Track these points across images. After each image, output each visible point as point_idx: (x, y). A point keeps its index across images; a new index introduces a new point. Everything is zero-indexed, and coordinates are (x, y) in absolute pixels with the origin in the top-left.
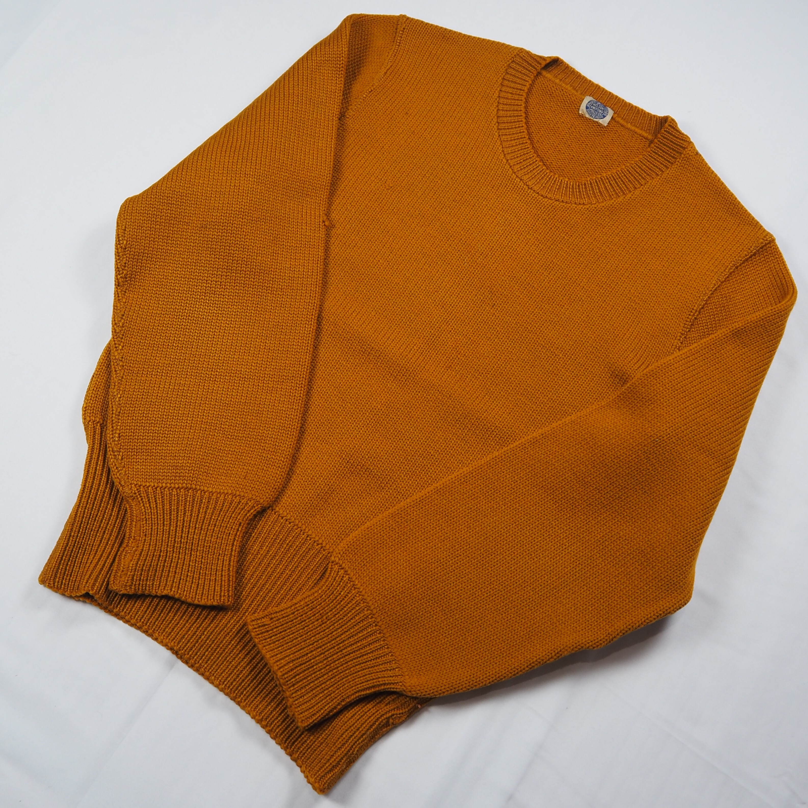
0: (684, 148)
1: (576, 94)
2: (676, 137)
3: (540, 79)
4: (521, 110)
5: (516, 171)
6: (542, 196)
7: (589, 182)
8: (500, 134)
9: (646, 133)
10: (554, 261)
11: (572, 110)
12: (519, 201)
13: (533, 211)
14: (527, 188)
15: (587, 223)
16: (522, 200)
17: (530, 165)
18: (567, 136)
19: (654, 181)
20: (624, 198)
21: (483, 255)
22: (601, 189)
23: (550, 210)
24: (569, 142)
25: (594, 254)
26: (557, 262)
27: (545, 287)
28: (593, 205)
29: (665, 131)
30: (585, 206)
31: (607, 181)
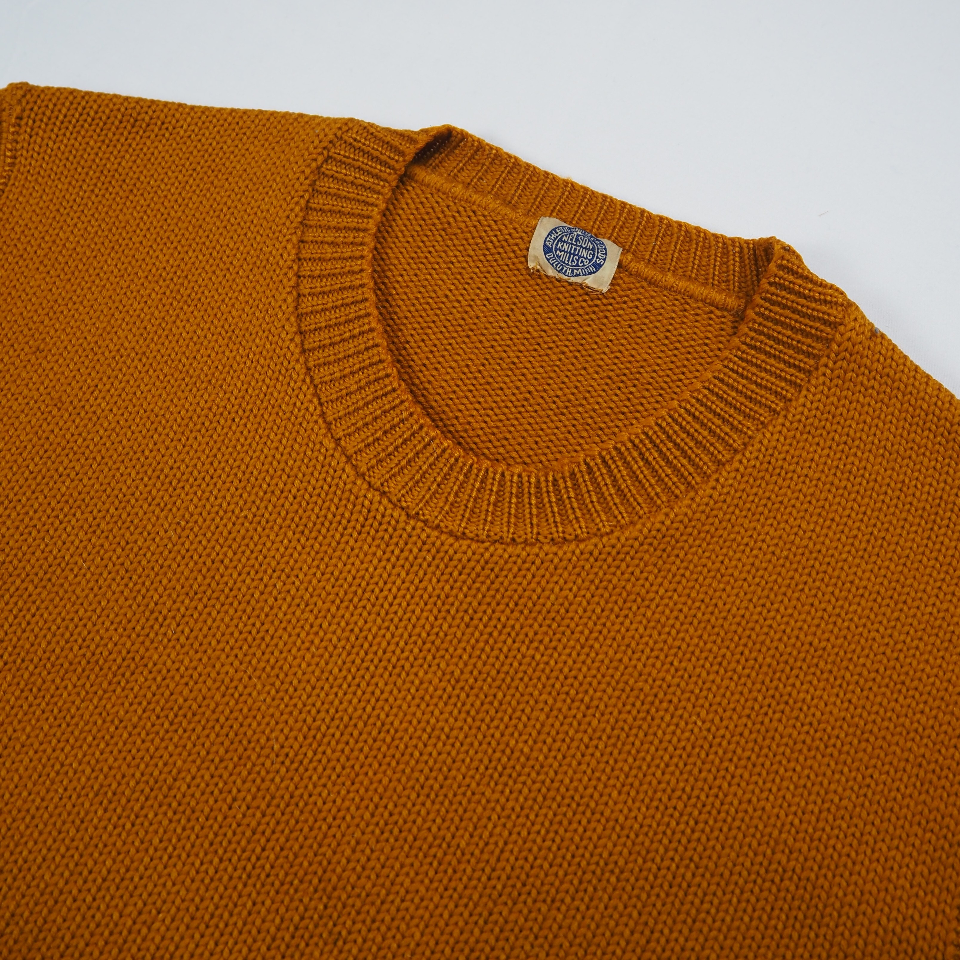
0: (834, 325)
1: (512, 215)
2: (805, 297)
3: (412, 192)
5: (364, 469)
6: (451, 533)
7: (584, 468)
8: (311, 364)
9: (721, 291)
10: (512, 743)
11: (509, 262)
12: (384, 563)
13: (430, 588)
14: (403, 518)
15: (596, 599)
16: (393, 559)
17: (404, 442)
18: (505, 336)
19: (768, 435)
20: (693, 499)
21: (287, 763)
22: (621, 481)
23: (478, 575)
24: (511, 354)
25: (632, 700)
26: (521, 745)
27: (496, 844)
28: (605, 540)
29: (770, 284)
30: (582, 546)
31: (635, 454)
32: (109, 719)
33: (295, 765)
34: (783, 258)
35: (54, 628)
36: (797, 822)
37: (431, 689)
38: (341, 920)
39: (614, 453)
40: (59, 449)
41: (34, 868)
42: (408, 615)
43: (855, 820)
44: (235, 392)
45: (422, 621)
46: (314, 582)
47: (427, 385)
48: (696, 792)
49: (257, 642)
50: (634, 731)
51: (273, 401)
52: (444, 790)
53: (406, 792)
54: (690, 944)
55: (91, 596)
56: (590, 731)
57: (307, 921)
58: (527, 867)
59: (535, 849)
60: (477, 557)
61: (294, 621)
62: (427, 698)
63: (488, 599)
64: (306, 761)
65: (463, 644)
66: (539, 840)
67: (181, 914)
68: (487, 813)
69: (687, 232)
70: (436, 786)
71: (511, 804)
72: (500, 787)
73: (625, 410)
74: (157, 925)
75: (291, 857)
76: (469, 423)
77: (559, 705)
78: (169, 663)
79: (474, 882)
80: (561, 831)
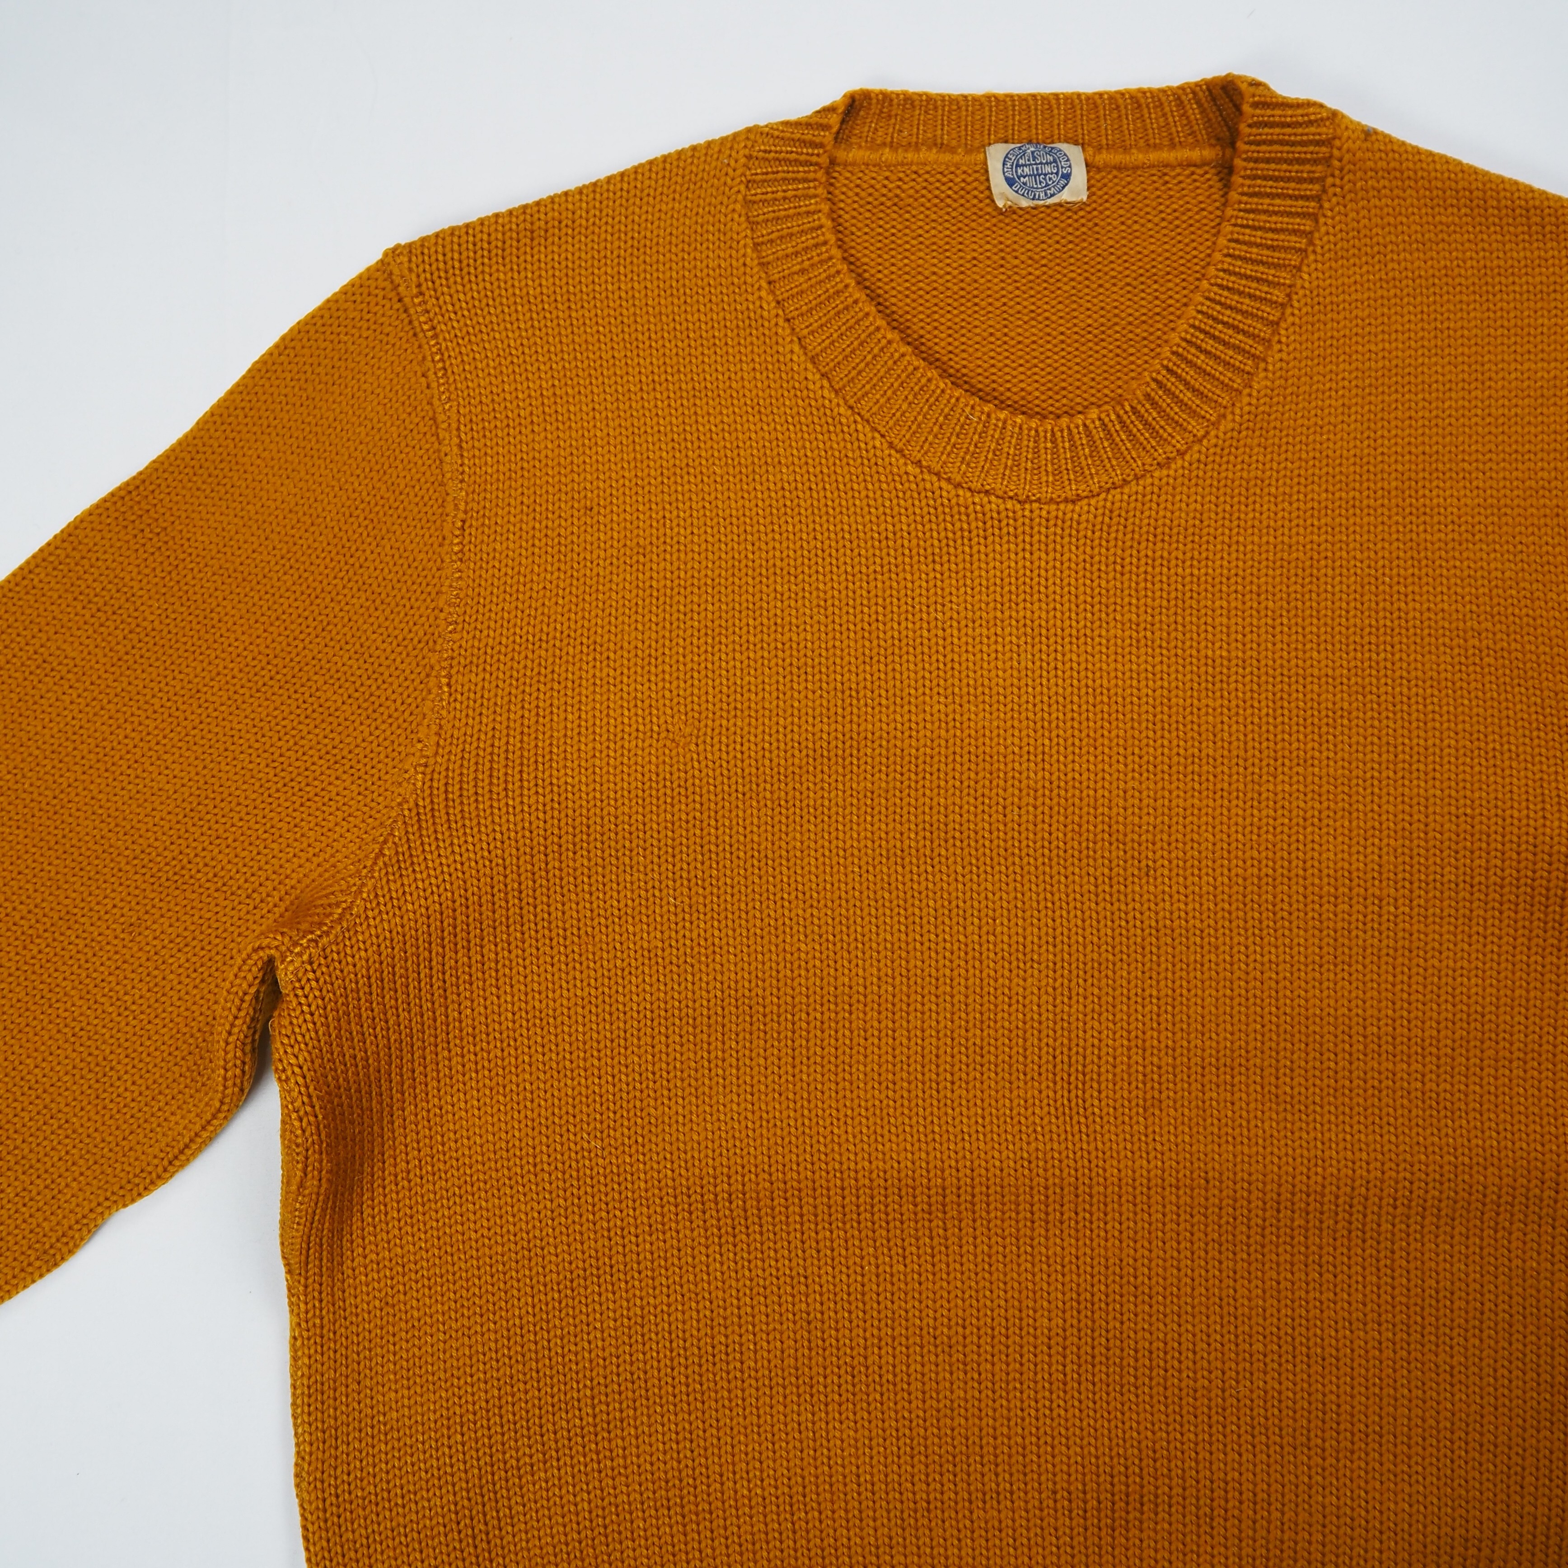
0: (1327, 142)
1: (957, 158)
2: (1289, 125)
3: (842, 177)
4: (856, 302)
6: (1066, 500)
7: (1154, 385)
8: (851, 402)
9: (1193, 147)
10: (1210, 653)
11: (974, 210)
12: (1021, 555)
13: (1073, 557)
14: (1018, 506)
15: (1222, 499)
16: (1028, 547)
18: (1010, 288)
19: (1306, 277)
20: (1266, 370)
21: (1032, 758)
22: (1193, 382)
23: (1109, 527)
24: (1025, 303)
25: (1293, 572)
26: (1218, 652)
27: (1238, 739)
28: (1205, 442)
29: (1250, 126)
30: (1187, 457)
31: (1193, 350)
32: (861, 796)
33: (1040, 757)
34: (1254, 96)
35: (767, 745)
36: (1474, 608)
37: (1119, 642)
38: (1143, 855)
39: (1174, 358)
40: (668, 591)
41: (874, 937)
42: (1066, 589)
43: (1522, 585)
44: (796, 461)
45: (1082, 589)
46: (969, 598)
47: (964, 371)
48: (1382, 622)
49: (950, 673)
50: (1307, 596)
51: (837, 454)
52: (1174, 718)
53: (1144, 734)
54: (1430, 742)
55: (781, 703)
56: (1270, 613)
57: (1116, 870)
58: (1272, 745)
59: (1271, 728)
60: (1100, 511)
61: (970, 640)
62: (1120, 650)
63: (1129, 544)
64: (1047, 749)
65: (1126, 592)
66: (1271, 720)
67: (1013, 912)
68: (1219, 720)
69: (1131, 97)
70: (1166, 718)
71: (1234, 703)
72: (1218, 694)
73: (1158, 310)
74: (999, 929)
75: (1076, 828)
76: (1022, 390)
77: (1233, 604)
78: (884, 726)
79: (1235, 777)
80: (1286, 704)
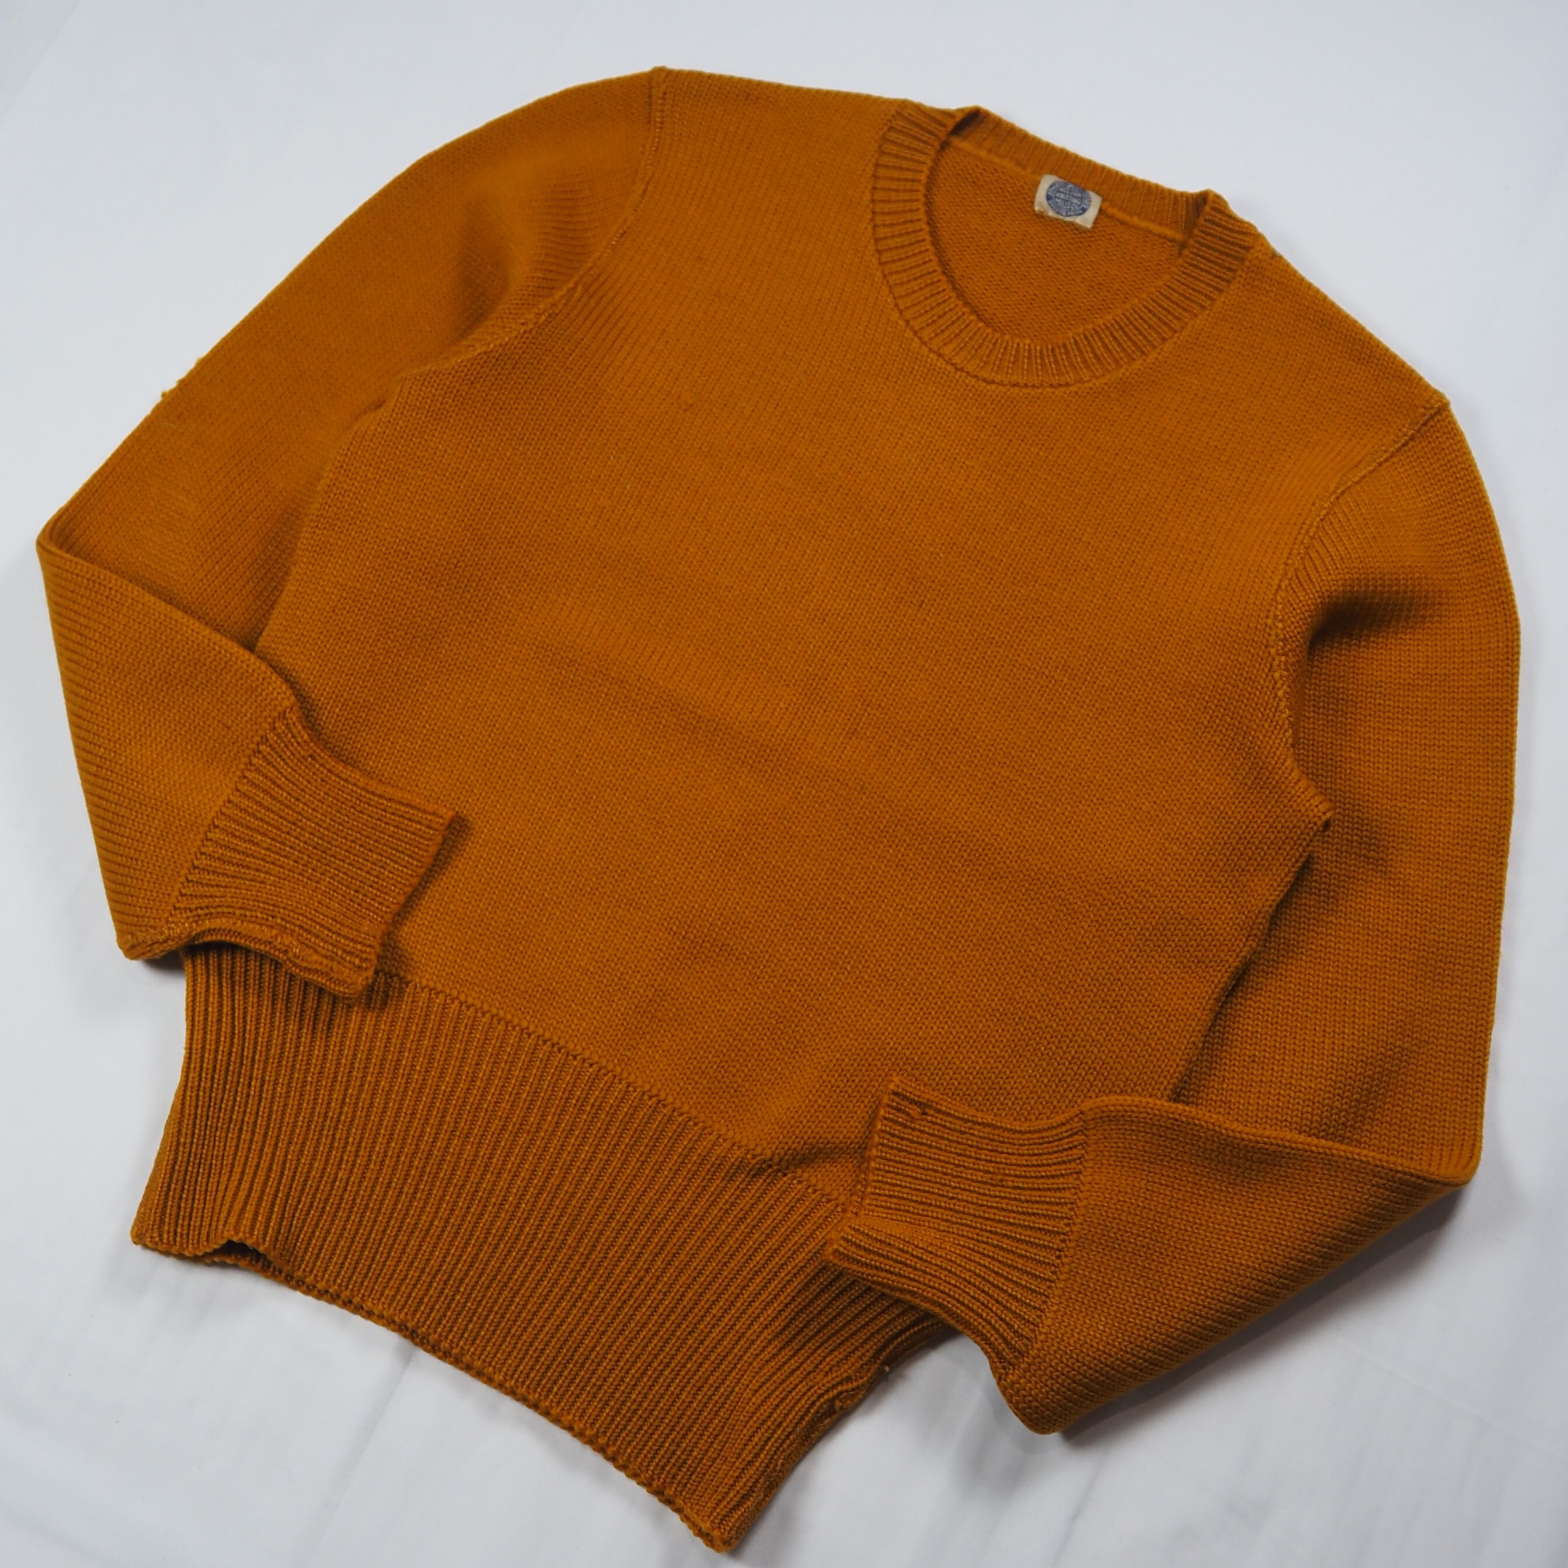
0: (1247, 249)
1: (1023, 173)
2: (1229, 230)
3: (949, 154)
5: (926, 339)
7: (1072, 341)
8: (886, 272)
9: (1173, 228)
10: (1025, 501)
11: (1021, 206)
12: (941, 398)
13: (972, 413)
14: (953, 370)
15: (1079, 420)
16: (948, 395)
17: (953, 323)
18: (1018, 257)
19: (1198, 321)
20: (1145, 361)
22: (1097, 350)
23: (1003, 405)
24: (1022, 269)
26: (1030, 503)
27: (1016, 555)
28: (1086, 384)
29: (1206, 220)
30: (1071, 388)
31: (1107, 333)
32: (772, 484)
34: (1215, 204)
39: (1093, 332)
42: (958, 428)
45: (967, 432)
52: (984, 527)
57: (903, 594)
60: (1002, 394)
61: (885, 430)
62: (971, 475)
63: (1009, 420)
65: (993, 446)
68: (1010, 539)
69: (1148, 187)
70: (979, 524)
75: (892, 561)
76: (994, 314)
77: (1054, 481)
79: (1003, 575)
